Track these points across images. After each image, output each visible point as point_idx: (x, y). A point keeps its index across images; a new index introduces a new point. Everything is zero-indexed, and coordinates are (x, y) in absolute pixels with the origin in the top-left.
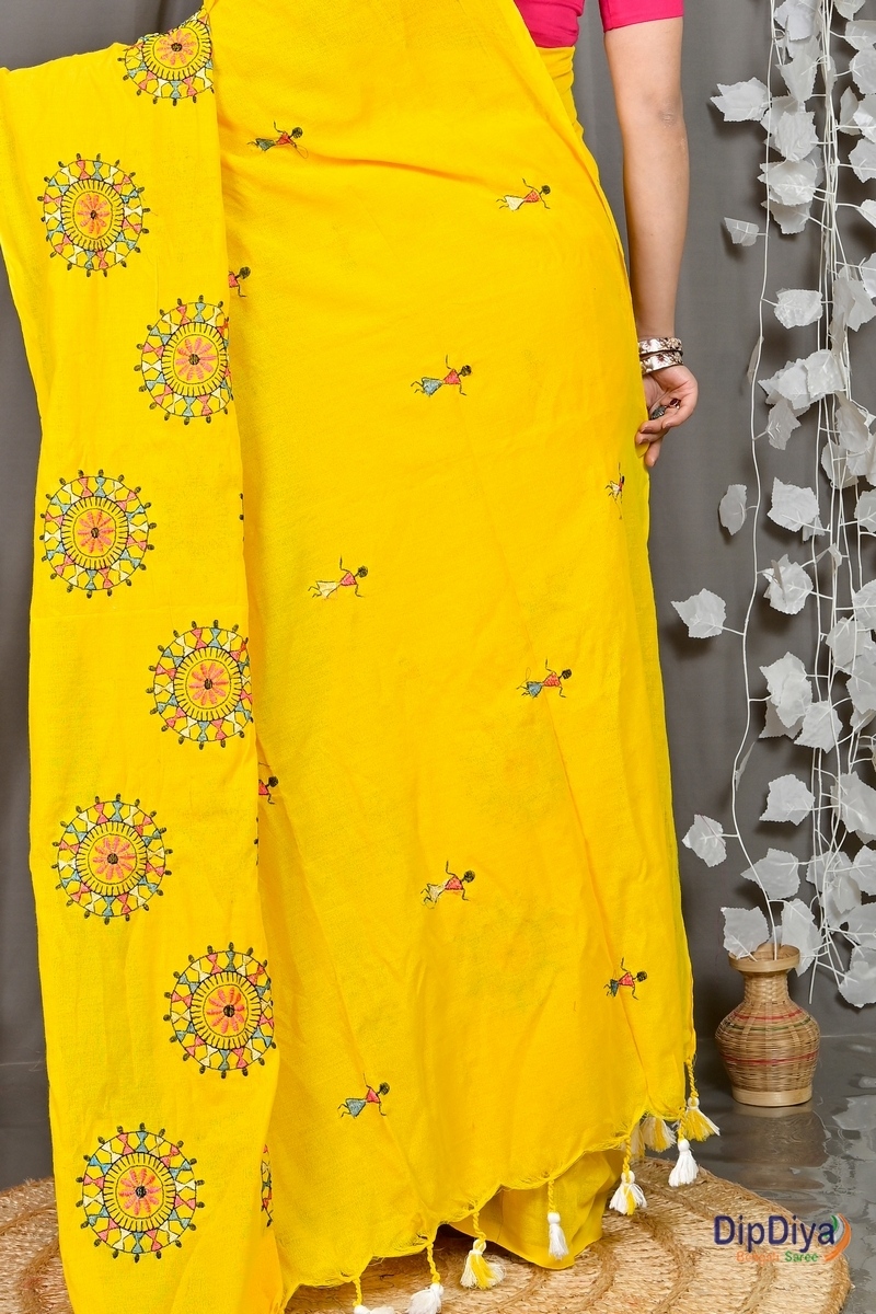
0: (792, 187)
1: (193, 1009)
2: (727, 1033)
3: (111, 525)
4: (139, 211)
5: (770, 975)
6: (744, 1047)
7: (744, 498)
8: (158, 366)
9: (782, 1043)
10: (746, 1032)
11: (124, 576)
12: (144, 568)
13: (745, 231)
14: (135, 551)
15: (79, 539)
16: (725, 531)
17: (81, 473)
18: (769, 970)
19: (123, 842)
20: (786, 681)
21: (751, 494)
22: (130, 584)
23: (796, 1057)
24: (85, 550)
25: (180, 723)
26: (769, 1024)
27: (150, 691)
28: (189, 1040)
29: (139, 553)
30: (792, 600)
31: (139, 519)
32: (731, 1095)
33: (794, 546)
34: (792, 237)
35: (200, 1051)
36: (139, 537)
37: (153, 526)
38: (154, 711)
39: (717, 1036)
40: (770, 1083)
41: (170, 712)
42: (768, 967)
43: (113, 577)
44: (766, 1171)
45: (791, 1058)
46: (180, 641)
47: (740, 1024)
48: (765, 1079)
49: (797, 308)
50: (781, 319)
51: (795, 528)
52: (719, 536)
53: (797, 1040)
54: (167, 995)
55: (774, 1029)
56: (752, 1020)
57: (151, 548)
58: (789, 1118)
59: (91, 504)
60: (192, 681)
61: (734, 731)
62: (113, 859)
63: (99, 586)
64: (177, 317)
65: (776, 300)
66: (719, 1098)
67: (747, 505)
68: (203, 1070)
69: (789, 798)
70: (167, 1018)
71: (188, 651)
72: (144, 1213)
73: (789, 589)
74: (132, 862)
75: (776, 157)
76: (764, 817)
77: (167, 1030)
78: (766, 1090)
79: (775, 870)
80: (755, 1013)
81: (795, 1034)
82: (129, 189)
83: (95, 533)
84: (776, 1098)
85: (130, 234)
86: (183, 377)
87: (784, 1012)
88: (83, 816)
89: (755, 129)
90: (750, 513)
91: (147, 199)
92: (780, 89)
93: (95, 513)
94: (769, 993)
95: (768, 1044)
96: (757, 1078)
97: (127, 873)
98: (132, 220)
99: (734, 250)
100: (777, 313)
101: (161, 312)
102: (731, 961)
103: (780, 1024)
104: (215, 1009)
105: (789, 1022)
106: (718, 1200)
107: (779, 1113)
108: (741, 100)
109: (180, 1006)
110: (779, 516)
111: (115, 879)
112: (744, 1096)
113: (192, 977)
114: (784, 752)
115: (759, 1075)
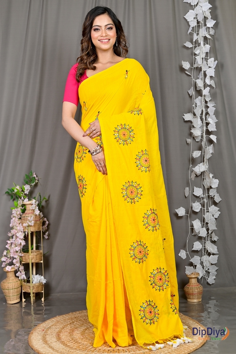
0: (197, 132)
1: (154, 279)
2: (186, 289)
3: (135, 191)
4: (133, 134)
5: (194, 278)
6: (189, 291)
7: (188, 190)
8: (139, 162)
9: (196, 290)
10: (189, 288)
11: (137, 200)
12: (141, 199)
13: (189, 140)
14: (139, 196)
15: (129, 193)
16: (185, 196)
17: (129, 181)
18: (194, 277)
19: (142, 249)
20: (197, 224)
21: (189, 189)
22: (138, 202)
23: (199, 293)
24: (130, 195)
25: (149, 227)
26: (194, 287)
27: (143, 221)
28: (154, 284)
29: (140, 196)
30: (198, 209)
31: (140, 190)
32: (187, 300)
33: (198, 199)
34: (198, 142)
35: (155, 287)
36: (140, 193)
37: (142, 191)
38: (144, 225)
39: (184, 289)
40: (194, 298)
41: (147, 225)
42: (193, 276)
43: (135, 200)
44: (193, 314)
45: (198, 293)
46: (148, 212)
47: (188, 287)
48: (193, 297)
49: (197, 154)
50: (193, 156)
51: (198, 196)
52: (184, 197)
53: (199, 290)
54: (150, 277)
55: (195, 288)
56: (190, 286)
57: (142, 195)
58: (197, 304)
59: (131, 187)
60: (151, 219)
61: (187, 233)
62: (140, 252)
63: (133, 202)
64: (142, 153)
65: (193, 153)
66: (184, 301)
67: (189, 191)
68: (156, 290)
69: (197, 246)
70: (150, 281)
71: (150, 214)
72: (151, 316)
73: (197, 207)
74: (143, 252)
75: (193, 127)
76: (193, 249)
77: (150, 283)
78: (193, 299)
79: (196, 260)
80: (191, 285)
81: (198, 289)
82: (130, 130)
83: (132, 192)
84: (195, 301)
85: (131, 138)
86: (144, 164)
87: (196, 285)
88: (135, 244)
89: (190, 122)
90: (189, 193)
91: (134, 131)
92: (195, 115)
93: (131, 189)
94: (193, 281)
95: (193, 291)
96: (191, 297)
97: (143, 254)
98: (132, 135)
99: (188, 144)
100: (193, 155)
101: (139, 152)
102: (186, 275)
103: (196, 287)
104: (158, 279)
105: (197, 287)
106: (184, 319)
107: (195, 303)
108: (188, 117)
109: (152, 279)
110: (195, 193)
111: (141, 256)
112: (189, 300)
113: (154, 273)
114: (197, 237)
115: (192, 296)
